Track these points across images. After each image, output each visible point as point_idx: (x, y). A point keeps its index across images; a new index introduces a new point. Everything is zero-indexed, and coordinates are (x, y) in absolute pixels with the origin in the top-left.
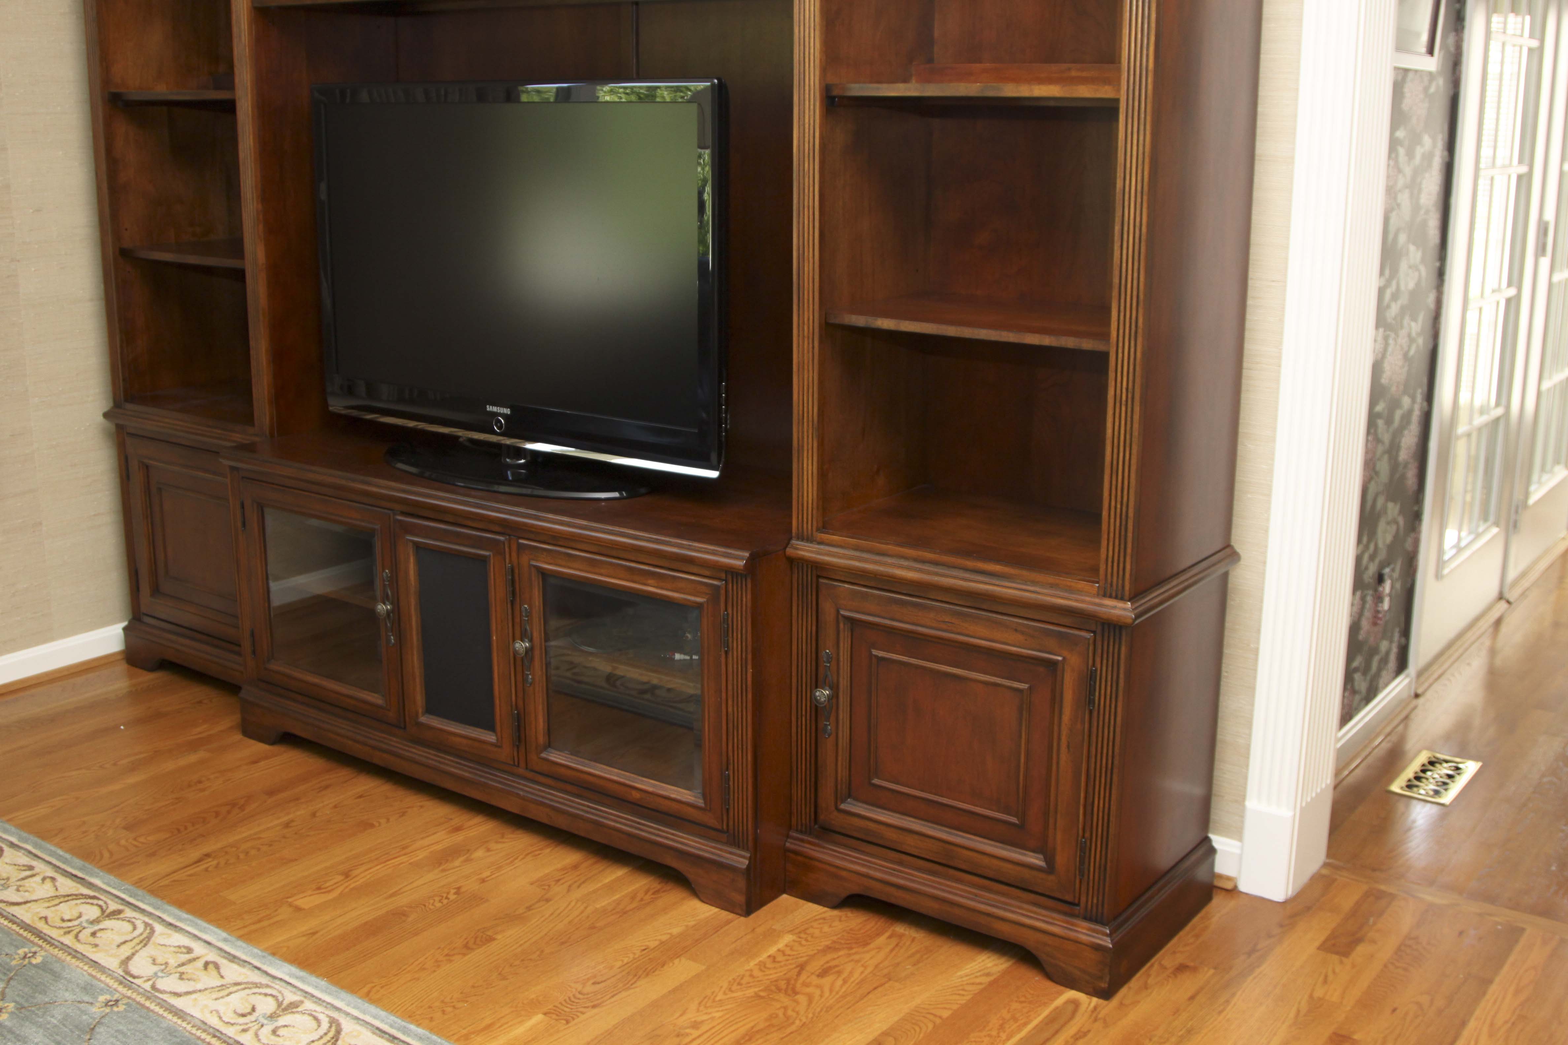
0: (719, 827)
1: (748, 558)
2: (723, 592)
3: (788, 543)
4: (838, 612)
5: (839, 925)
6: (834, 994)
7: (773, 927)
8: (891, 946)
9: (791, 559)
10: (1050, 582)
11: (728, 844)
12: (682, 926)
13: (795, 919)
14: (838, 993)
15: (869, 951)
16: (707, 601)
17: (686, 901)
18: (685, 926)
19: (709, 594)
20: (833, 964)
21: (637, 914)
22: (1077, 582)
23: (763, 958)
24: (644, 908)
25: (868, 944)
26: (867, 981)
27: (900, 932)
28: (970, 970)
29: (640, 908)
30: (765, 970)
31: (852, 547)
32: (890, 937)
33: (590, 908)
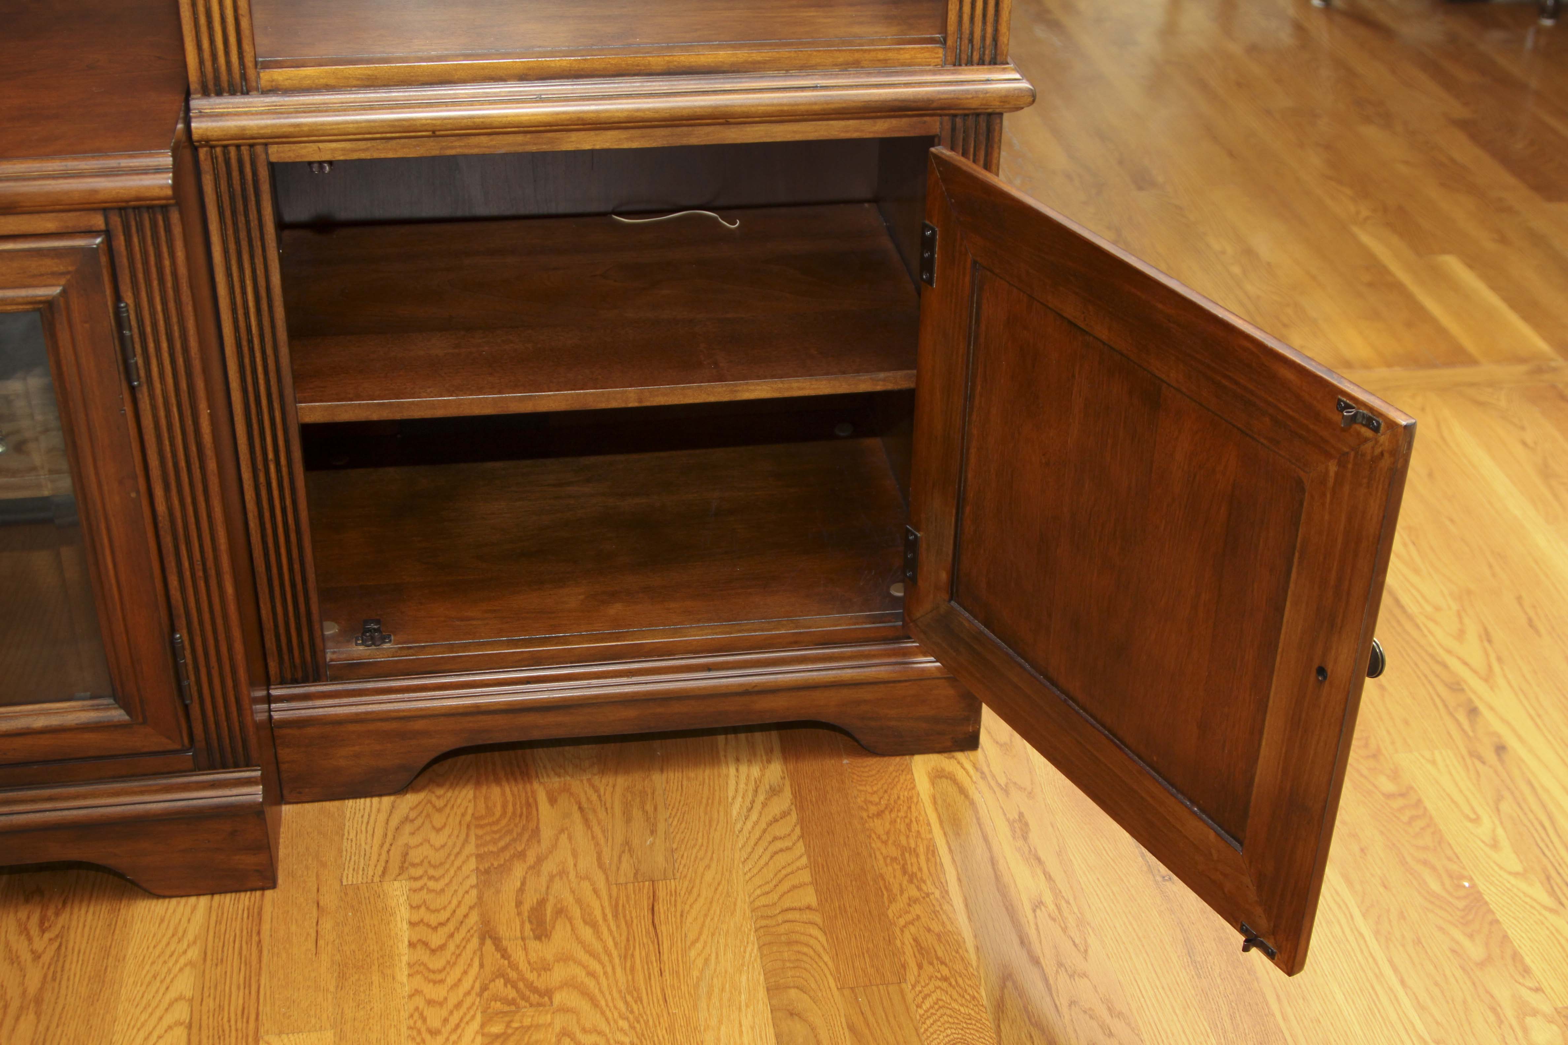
0: (177, 747)
1: (174, 165)
2: (104, 260)
3: (188, 109)
5: (447, 818)
6: (605, 958)
7: (345, 883)
8: (577, 816)
9: (196, 144)
10: (841, 60)
11: (198, 768)
12: (181, 970)
13: (360, 845)
14: (610, 955)
15: (554, 846)
16: (64, 292)
17: (123, 912)
18: (186, 965)
19: (68, 273)
20: (530, 900)
21: (63, 991)
22: (901, 49)
23: (404, 954)
24: (59, 969)
25: (536, 833)
26: (621, 903)
27: (555, 782)
28: (739, 799)
29: (54, 973)
30: (438, 977)
31: (359, 83)
32: (552, 800)
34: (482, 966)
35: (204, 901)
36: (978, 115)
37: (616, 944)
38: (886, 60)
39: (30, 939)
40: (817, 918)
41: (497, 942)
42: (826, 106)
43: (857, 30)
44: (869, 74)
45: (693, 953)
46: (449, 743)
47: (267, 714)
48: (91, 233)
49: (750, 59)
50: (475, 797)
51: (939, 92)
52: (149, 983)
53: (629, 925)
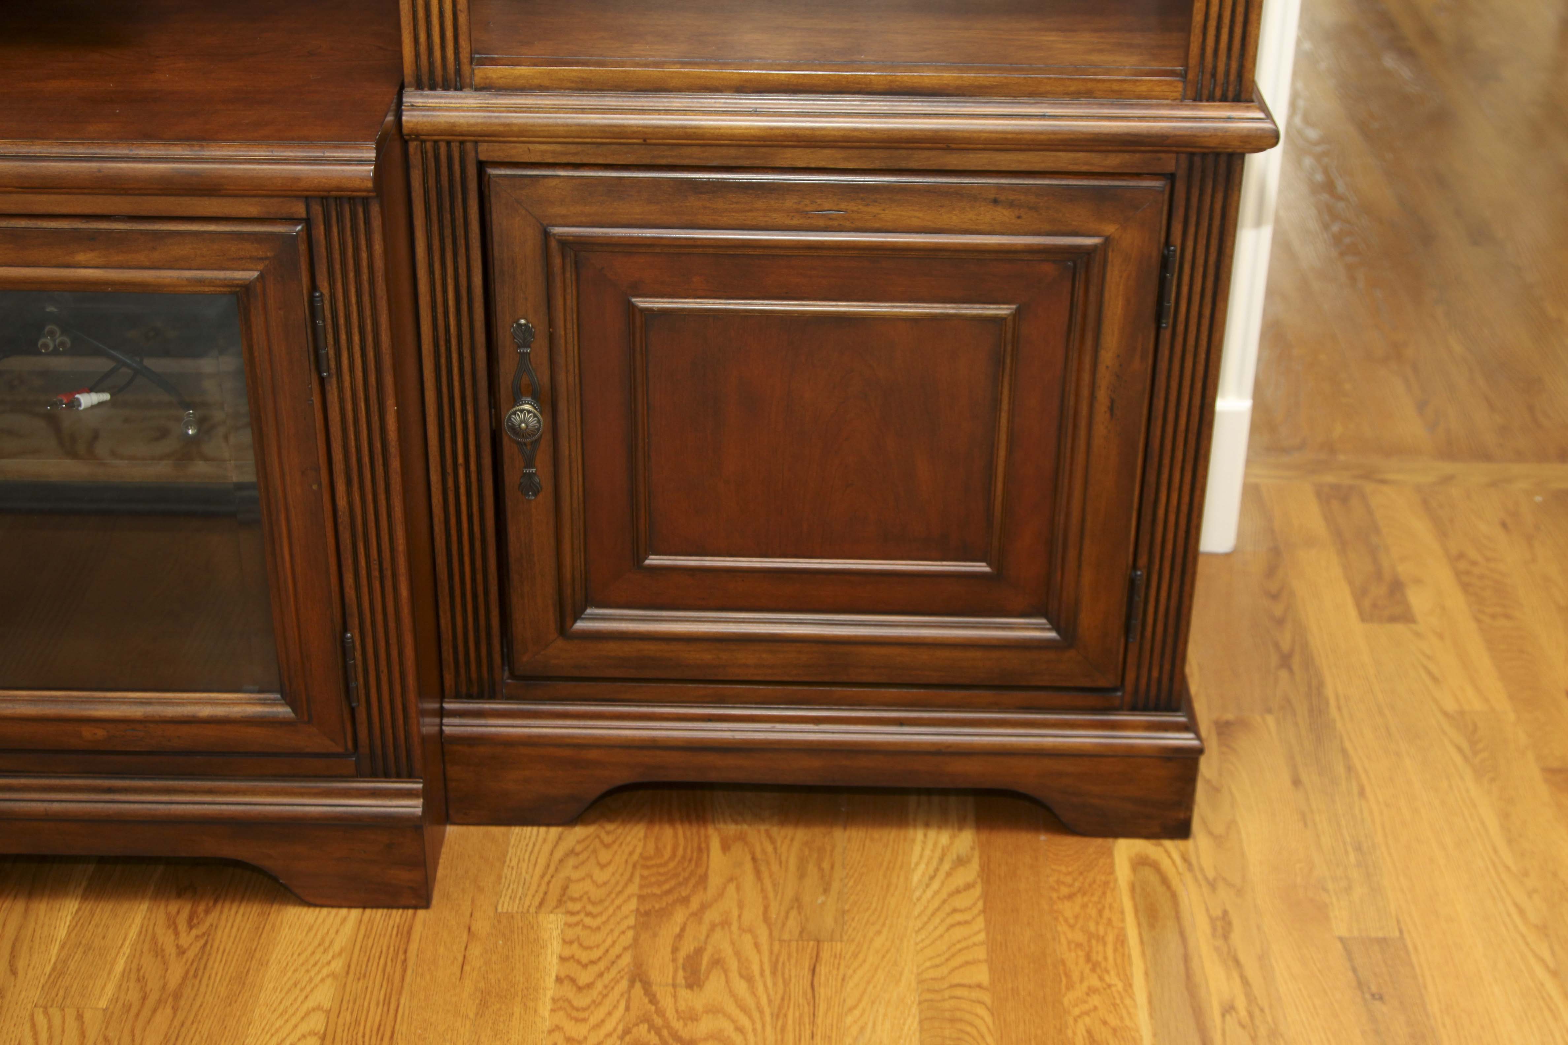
0: (340, 750)
1: (377, 157)
2: (303, 248)
3: (400, 103)
4: (546, 235)
5: (614, 856)
6: (756, 1015)
7: (499, 910)
8: (749, 866)
9: (407, 138)
10: (1073, 88)
11: (359, 775)
12: (323, 980)
13: (521, 873)
14: (761, 1012)
15: (721, 894)
16: (261, 276)
17: (273, 916)
18: (328, 976)
19: (267, 258)
20: (688, 947)
21: (203, 989)
22: (1137, 80)
23: (549, 988)
24: (202, 967)
25: (703, 879)
26: (781, 960)
27: (731, 829)
28: (922, 866)
29: (196, 970)
30: (581, 1015)
31: (573, 85)
32: (725, 847)
33: (87, 1016)
34: (627, 1008)
35: (355, 913)
36: (1217, 155)
37: (770, 1001)
38: (1121, 91)
39: (177, 934)
40: (986, 998)
41: (647, 986)
42: (1053, 137)
43: (1095, 58)
44: (1102, 105)
45: (849, 1020)
46: (623, 777)
47: (437, 728)
48: (292, 220)
49: (976, 83)
50: (646, 837)
51: (1174, 128)
52: (289, 990)
53: (786, 983)
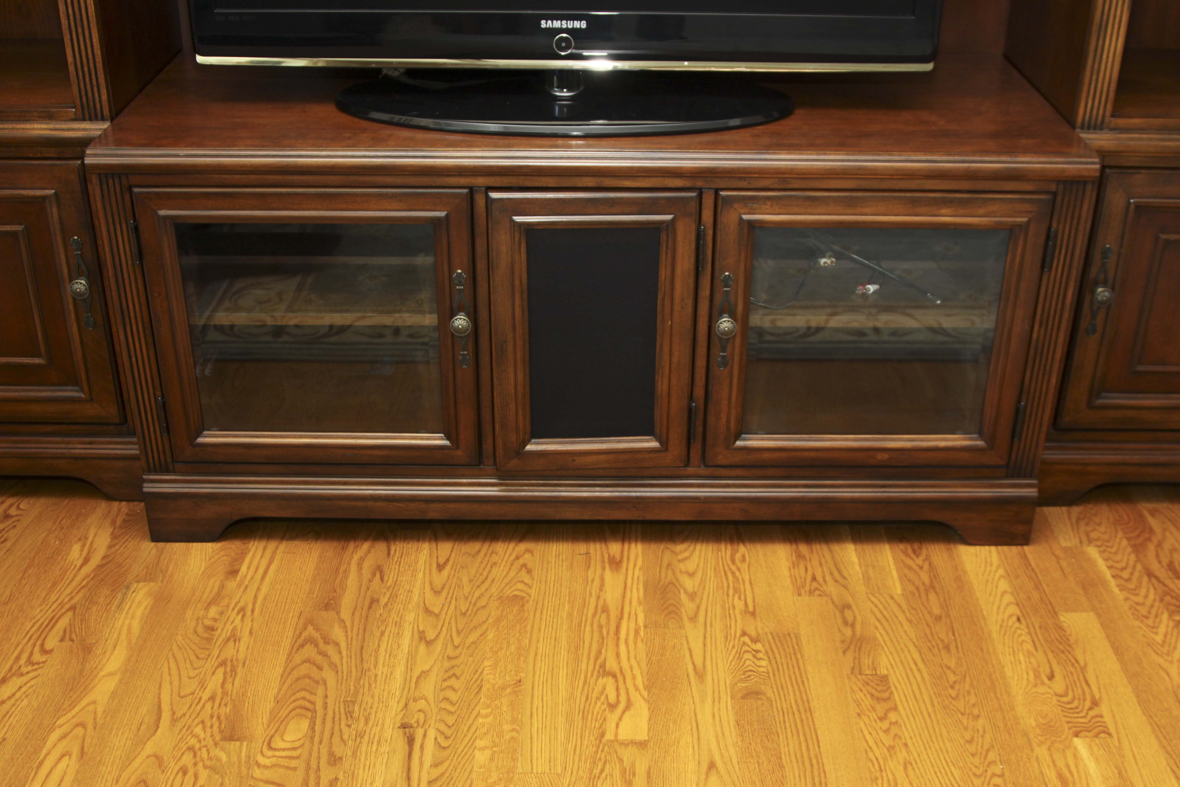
0: (1001, 464)
2: (1051, 206)
3: (1078, 138)
4: (1129, 201)
5: (1100, 519)
7: (1063, 545)
8: (1169, 523)
11: (1007, 477)
12: (999, 579)
15: (1164, 537)
16: (1029, 222)
19: (1034, 211)
20: (1165, 562)
21: (943, 584)
23: (1111, 581)
24: (936, 574)
25: (1151, 530)
29: (934, 576)
30: (1136, 592)
32: (1151, 514)
33: (896, 597)
34: (1154, 588)
39: (912, 559)
41: (1157, 578)
46: (1103, 480)
50: (1110, 510)
52: (986, 584)
